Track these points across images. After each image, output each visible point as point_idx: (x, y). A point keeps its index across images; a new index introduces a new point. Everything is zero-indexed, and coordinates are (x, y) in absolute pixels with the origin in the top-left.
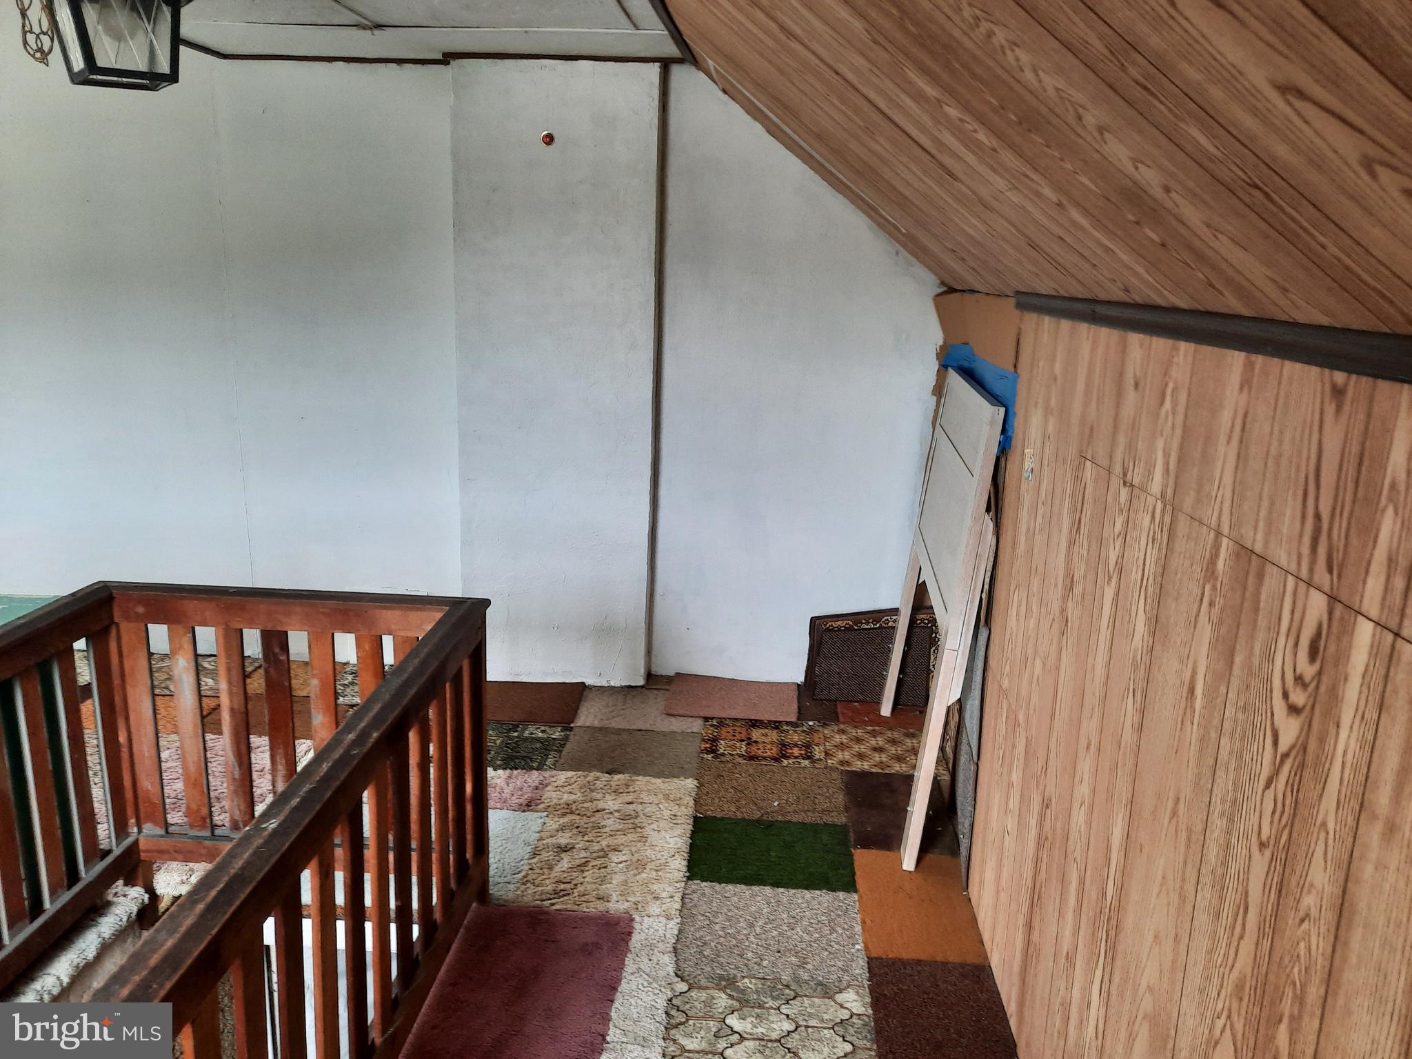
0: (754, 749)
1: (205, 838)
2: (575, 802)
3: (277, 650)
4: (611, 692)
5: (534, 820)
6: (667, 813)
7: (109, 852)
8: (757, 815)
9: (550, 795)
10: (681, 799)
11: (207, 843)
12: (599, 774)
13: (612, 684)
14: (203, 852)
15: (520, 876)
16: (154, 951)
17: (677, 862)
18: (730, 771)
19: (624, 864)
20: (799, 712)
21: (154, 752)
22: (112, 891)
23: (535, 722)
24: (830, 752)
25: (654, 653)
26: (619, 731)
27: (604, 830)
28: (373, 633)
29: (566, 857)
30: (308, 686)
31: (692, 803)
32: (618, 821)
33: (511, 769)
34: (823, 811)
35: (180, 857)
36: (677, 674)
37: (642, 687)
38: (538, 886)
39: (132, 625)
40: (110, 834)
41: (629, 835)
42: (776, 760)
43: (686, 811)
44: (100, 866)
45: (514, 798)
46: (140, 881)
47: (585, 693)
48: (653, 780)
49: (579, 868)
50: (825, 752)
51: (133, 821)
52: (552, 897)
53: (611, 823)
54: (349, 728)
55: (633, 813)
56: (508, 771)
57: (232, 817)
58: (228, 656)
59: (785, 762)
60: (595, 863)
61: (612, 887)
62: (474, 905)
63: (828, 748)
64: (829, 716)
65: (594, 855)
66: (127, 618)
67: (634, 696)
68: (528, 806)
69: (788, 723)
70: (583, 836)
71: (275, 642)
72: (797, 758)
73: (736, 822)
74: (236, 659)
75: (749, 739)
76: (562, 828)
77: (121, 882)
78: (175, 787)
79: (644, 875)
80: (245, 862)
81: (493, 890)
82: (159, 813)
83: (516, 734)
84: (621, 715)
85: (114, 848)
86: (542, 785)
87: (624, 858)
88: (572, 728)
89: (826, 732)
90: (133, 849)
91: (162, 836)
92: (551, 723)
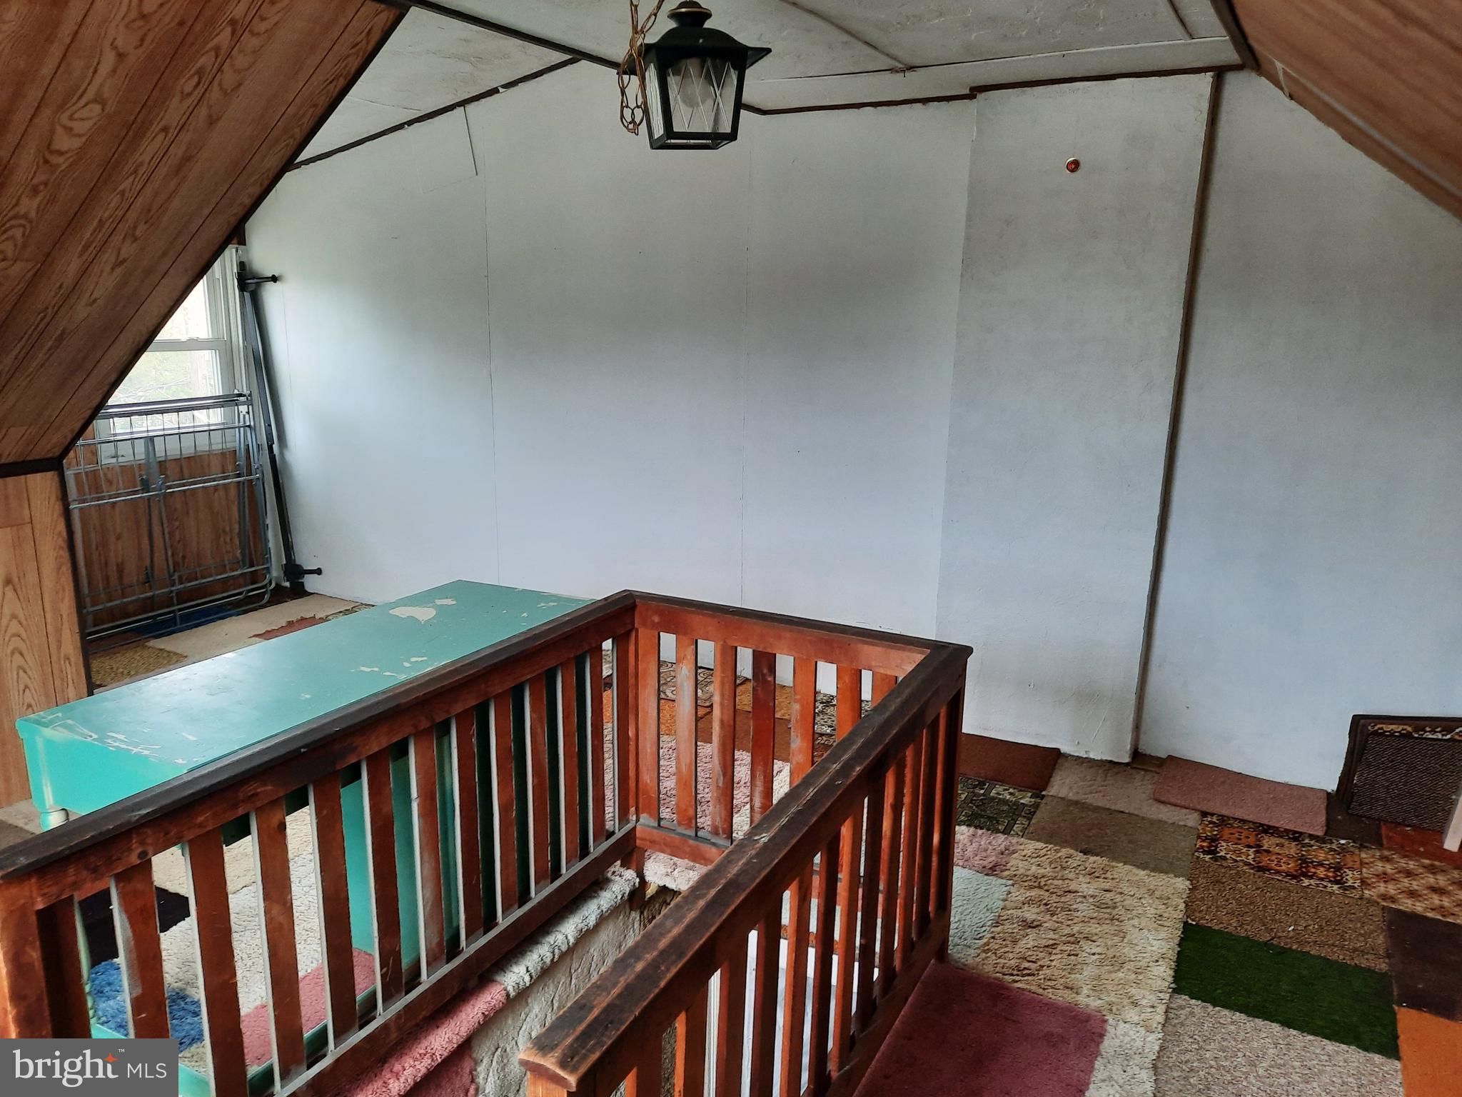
0: (1265, 860)
1: (690, 837)
2: (1043, 877)
3: (765, 671)
4: (1089, 764)
5: (997, 888)
6: (1151, 911)
7: (613, 833)
8: (1266, 937)
9: (1014, 861)
10: (1169, 898)
11: (691, 842)
12: (1072, 851)
13: (1092, 756)
14: (688, 850)
15: (981, 942)
16: (662, 935)
17: (1162, 969)
18: (1232, 878)
19: (1096, 957)
20: (1328, 825)
21: (655, 749)
22: (612, 869)
23: (1002, 782)
24: (1369, 881)
25: (1143, 729)
26: (1097, 809)
27: (1076, 914)
28: (854, 666)
29: (1032, 934)
30: (789, 709)
31: (1182, 906)
32: (1092, 907)
33: (976, 827)
34: (1355, 950)
35: (668, 850)
36: (1171, 758)
37: (1127, 764)
38: (999, 958)
39: (648, 631)
40: (614, 817)
41: (1105, 927)
42: (1294, 877)
43: (1176, 913)
44: (606, 845)
45: (976, 858)
46: (634, 867)
47: (1059, 761)
48: (1135, 870)
49: (1046, 949)
50: (1361, 879)
51: (633, 809)
52: (1015, 972)
53: (1085, 909)
54: (834, 757)
55: (1110, 902)
56: (972, 829)
57: (713, 821)
58: (723, 671)
59: (1306, 882)
60: (1065, 948)
61: (1084, 977)
62: (932, 961)
63: (1366, 875)
64: (1369, 836)
65: (1064, 938)
66: (644, 624)
67: (1117, 773)
68: (992, 871)
69: (1311, 837)
70: (1052, 915)
71: (764, 663)
72: (1322, 879)
73: (1238, 939)
74: (730, 673)
75: (1260, 846)
76: (1029, 902)
77: (619, 862)
78: (669, 784)
79: (1120, 975)
80: (740, 870)
81: (951, 950)
82: (654, 807)
83: (982, 792)
84: (1100, 792)
85: (617, 831)
86: (1007, 852)
87: (1098, 950)
88: (1044, 796)
89: (1363, 855)
90: (631, 834)
91: (654, 828)
92: (1022, 787)
